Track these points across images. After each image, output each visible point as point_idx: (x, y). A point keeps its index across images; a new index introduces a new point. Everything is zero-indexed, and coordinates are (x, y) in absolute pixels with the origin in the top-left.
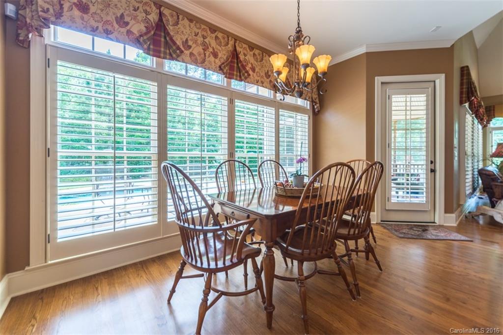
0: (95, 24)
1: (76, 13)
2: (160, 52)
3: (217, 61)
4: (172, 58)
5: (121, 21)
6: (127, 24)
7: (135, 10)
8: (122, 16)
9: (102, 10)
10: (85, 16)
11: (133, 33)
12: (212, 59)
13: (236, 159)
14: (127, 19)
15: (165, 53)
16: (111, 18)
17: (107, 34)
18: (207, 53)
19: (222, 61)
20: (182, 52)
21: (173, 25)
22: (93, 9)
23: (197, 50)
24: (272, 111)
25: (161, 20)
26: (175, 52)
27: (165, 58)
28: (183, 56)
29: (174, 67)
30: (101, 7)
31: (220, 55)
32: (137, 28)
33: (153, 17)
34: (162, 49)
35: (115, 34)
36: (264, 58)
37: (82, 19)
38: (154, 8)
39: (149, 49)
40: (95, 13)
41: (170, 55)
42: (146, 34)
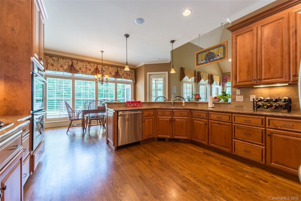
0: (55, 68)
1: (51, 67)
2: (72, 72)
3: (90, 72)
4: (76, 73)
5: (62, 66)
6: (63, 67)
7: (65, 63)
8: (62, 65)
9: (57, 65)
10: (53, 67)
11: (64, 69)
12: (89, 71)
13: (99, 100)
14: (63, 66)
15: (74, 72)
16: (59, 66)
17: (58, 70)
18: (87, 70)
19: (92, 71)
20: (79, 71)
21: (76, 64)
22: (55, 65)
23: (84, 70)
24: (114, 84)
25: (72, 64)
26: (77, 71)
27: (74, 73)
28: (79, 72)
29: (76, 75)
30: (57, 64)
31: (91, 70)
32: (66, 67)
33: (70, 64)
34: (73, 71)
35: (60, 70)
36: (109, 68)
37: (52, 68)
38: (70, 61)
39: (69, 71)
40: (55, 66)
41: (75, 72)
42: (68, 68)
